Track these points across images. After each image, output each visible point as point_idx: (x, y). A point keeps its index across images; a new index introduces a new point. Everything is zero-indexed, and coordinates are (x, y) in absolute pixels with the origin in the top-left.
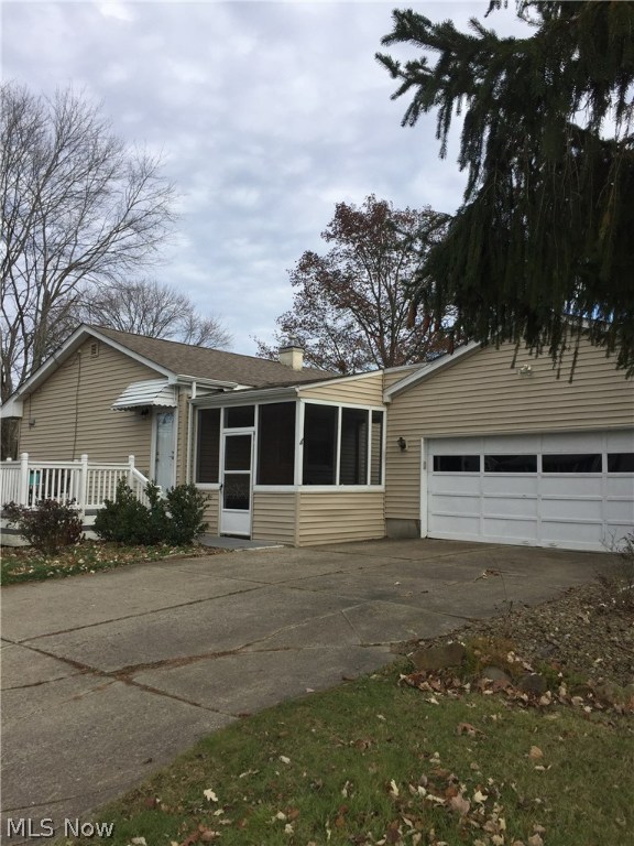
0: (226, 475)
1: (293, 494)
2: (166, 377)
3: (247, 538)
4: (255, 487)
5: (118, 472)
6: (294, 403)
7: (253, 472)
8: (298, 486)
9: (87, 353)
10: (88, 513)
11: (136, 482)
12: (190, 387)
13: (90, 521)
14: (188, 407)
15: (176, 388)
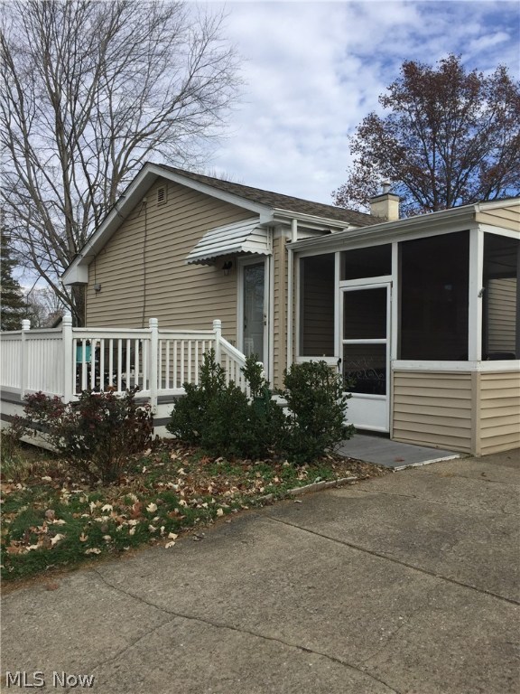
0: (345, 345)
1: (469, 374)
2: (257, 215)
3: (386, 435)
4: (394, 363)
5: (200, 342)
6: (467, 233)
7: (392, 340)
8: (475, 362)
9: (154, 200)
10: (162, 400)
11: (224, 355)
12: (289, 227)
13: (166, 411)
14: (287, 254)
15: (270, 229)
